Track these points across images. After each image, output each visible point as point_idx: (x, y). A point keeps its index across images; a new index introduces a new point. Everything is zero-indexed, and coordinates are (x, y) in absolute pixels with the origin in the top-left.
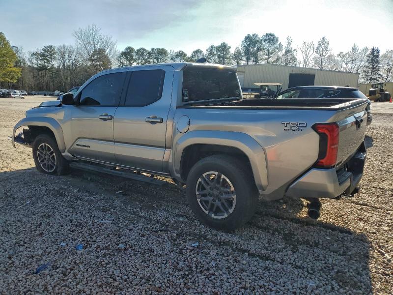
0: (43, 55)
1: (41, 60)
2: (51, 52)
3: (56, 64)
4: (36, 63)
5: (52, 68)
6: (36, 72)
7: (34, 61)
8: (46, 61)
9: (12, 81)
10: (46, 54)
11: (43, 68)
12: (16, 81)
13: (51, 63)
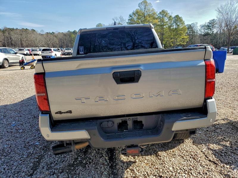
0: (209, 26)
1: (207, 29)
2: (213, 23)
3: (215, 31)
4: (203, 32)
5: (213, 33)
6: (202, 37)
7: (203, 31)
8: (209, 30)
9: (183, 44)
10: (210, 25)
11: (207, 34)
12: (185, 43)
13: (212, 30)
